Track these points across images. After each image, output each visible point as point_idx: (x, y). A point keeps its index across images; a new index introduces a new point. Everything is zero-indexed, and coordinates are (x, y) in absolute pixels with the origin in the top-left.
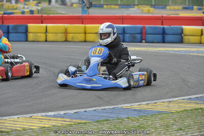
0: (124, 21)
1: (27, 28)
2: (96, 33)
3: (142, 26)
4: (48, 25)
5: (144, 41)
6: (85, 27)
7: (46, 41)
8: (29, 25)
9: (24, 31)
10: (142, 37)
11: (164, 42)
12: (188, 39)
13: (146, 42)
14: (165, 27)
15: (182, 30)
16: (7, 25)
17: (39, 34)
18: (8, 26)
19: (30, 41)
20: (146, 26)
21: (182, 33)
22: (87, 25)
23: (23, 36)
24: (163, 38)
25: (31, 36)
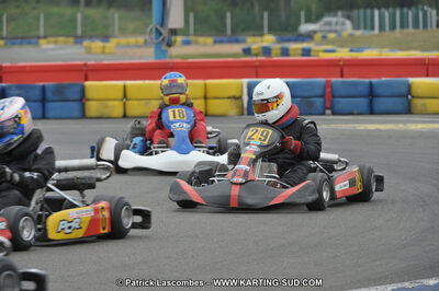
0: (260, 70)
1: (83, 90)
2: (229, 98)
3: (323, 80)
4: (128, 83)
5: (328, 112)
6: (205, 85)
7: (125, 116)
8: (87, 83)
9: (77, 96)
10: (325, 103)
11: (372, 112)
12: (424, 105)
13: (334, 114)
14: (374, 80)
15: (409, 86)
16: (41, 84)
17: (110, 103)
18: (44, 87)
19: (91, 118)
20: (333, 80)
21: (409, 92)
22: (209, 81)
23: (76, 106)
24: (370, 103)
25: (93, 108)
